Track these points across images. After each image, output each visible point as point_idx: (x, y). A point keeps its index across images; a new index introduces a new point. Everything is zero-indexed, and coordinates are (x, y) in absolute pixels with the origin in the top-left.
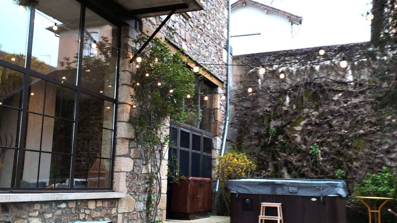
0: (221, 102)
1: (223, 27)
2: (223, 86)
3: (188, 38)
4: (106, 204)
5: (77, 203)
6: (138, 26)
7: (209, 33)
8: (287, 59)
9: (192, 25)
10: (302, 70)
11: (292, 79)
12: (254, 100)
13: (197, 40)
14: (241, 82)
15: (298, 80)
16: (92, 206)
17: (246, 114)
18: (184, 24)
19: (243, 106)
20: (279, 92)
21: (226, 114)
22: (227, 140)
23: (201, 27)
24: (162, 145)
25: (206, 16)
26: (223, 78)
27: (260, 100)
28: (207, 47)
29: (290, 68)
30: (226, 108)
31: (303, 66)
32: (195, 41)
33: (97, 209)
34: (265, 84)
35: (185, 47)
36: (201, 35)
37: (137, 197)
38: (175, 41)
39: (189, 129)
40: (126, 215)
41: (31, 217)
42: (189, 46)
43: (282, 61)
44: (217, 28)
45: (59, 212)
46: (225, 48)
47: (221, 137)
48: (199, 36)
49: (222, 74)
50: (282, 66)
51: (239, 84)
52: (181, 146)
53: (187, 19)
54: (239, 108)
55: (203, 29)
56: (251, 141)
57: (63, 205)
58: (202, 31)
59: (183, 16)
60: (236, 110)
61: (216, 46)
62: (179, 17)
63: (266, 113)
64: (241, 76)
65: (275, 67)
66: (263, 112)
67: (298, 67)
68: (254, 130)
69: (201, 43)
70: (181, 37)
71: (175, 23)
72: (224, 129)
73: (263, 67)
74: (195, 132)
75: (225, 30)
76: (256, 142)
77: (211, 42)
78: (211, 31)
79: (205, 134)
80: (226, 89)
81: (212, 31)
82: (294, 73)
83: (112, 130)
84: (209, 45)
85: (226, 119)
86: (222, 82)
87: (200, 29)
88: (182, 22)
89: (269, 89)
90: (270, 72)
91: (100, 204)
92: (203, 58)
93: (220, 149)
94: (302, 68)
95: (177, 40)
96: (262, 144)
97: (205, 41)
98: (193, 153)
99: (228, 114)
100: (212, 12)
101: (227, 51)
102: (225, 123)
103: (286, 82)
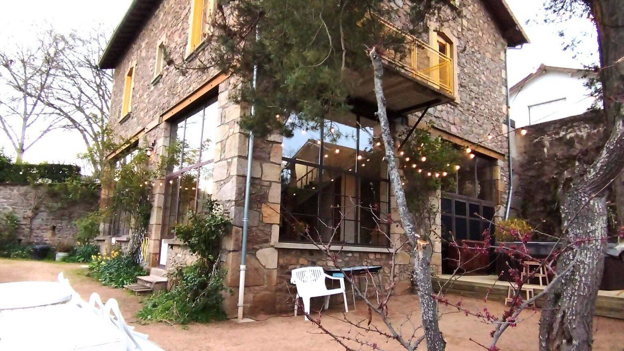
0: (502, 173)
1: (500, 104)
2: (504, 158)
3: (457, 121)
4: (384, 257)
5: (360, 255)
6: (405, 121)
7: (482, 113)
8: (575, 124)
9: (462, 110)
10: (594, 134)
11: (581, 144)
12: (539, 168)
13: (468, 121)
14: (525, 152)
15: (590, 144)
16: (372, 256)
17: (530, 183)
18: (452, 110)
19: (527, 176)
20: (567, 159)
21: (509, 184)
22: (511, 208)
23: (472, 109)
24: (435, 214)
25: (478, 99)
26: (503, 151)
27: (546, 168)
28: (481, 126)
29: (579, 133)
30: (510, 178)
31: (594, 129)
32: (466, 123)
33: (376, 259)
34: (551, 152)
35: (454, 130)
36: (474, 116)
37: (411, 254)
38: (442, 127)
39: (465, 200)
40: (402, 266)
41: (328, 260)
42: (460, 128)
43: (570, 128)
44: (493, 107)
45: (347, 259)
46: (504, 123)
47: (505, 205)
48: (471, 118)
49: (502, 147)
50: (571, 132)
51: (524, 155)
52: (456, 214)
53: (456, 106)
54: (523, 177)
55: (475, 111)
56: (536, 208)
57: (350, 255)
58: (474, 112)
59: (451, 104)
60: (520, 179)
61: (493, 123)
62: (446, 106)
63: (552, 180)
64: (525, 147)
65: (562, 134)
66: (550, 179)
67: (589, 131)
68: (539, 197)
69: (473, 123)
70: (450, 122)
71: (442, 111)
72: (508, 198)
73: (548, 135)
74: (472, 201)
75: (504, 107)
76: (542, 208)
77: (486, 121)
78: (485, 111)
79: (484, 203)
80: (509, 161)
81: (487, 111)
82: (585, 137)
83: (387, 203)
84: (483, 123)
85: (509, 189)
86: (503, 155)
87: (472, 111)
88: (449, 109)
89: (556, 156)
90: (557, 139)
91: (378, 256)
92: (477, 136)
93: (503, 216)
94: (593, 132)
95: (444, 125)
96: (548, 210)
97: (478, 121)
98: (471, 220)
99: (512, 184)
100: (486, 94)
101: (508, 125)
102: (509, 193)
103: (575, 148)
